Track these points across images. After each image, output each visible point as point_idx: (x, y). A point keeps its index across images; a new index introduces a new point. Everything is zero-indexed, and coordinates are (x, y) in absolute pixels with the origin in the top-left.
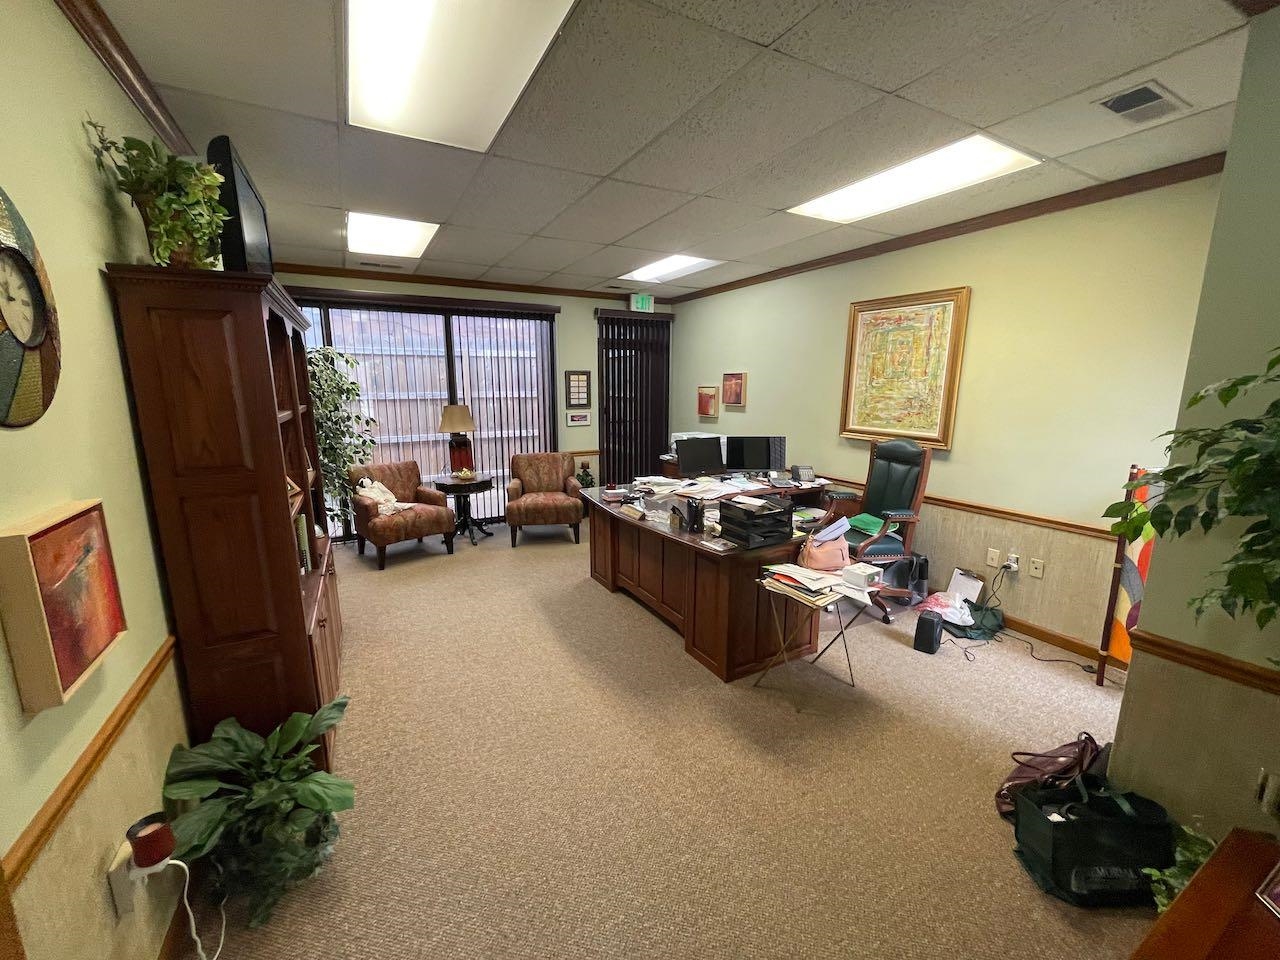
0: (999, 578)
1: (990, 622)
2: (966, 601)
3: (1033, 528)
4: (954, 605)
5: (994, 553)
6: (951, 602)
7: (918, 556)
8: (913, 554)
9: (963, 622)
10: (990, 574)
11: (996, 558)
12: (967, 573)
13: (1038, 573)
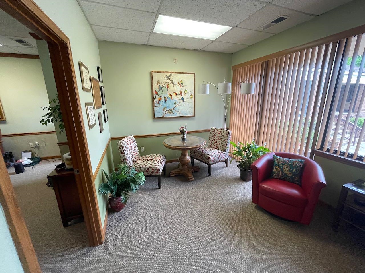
0: (35, 149)
1: (37, 160)
2: (28, 158)
3: (39, 135)
4: (25, 160)
5: (31, 144)
6: (24, 160)
7: (7, 152)
8: (5, 152)
9: (29, 163)
10: (32, 149)
11: (32, 145)
12: (26, 152)
13: (44, 145)
